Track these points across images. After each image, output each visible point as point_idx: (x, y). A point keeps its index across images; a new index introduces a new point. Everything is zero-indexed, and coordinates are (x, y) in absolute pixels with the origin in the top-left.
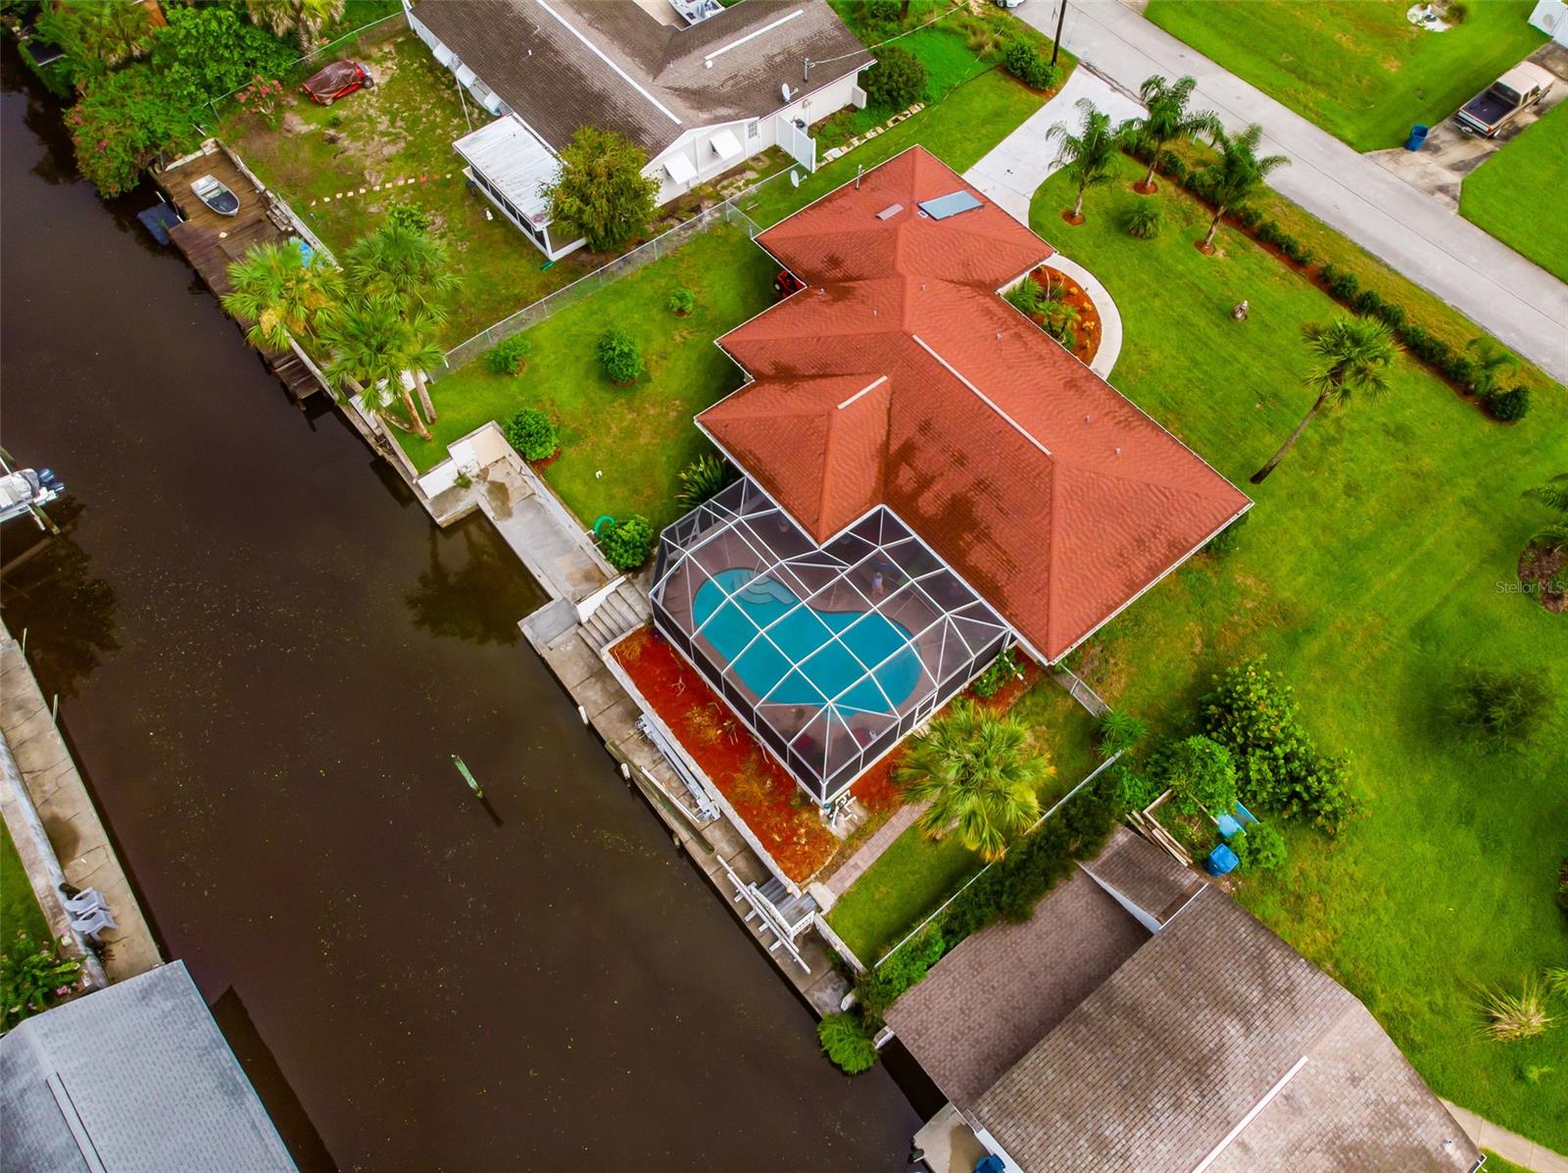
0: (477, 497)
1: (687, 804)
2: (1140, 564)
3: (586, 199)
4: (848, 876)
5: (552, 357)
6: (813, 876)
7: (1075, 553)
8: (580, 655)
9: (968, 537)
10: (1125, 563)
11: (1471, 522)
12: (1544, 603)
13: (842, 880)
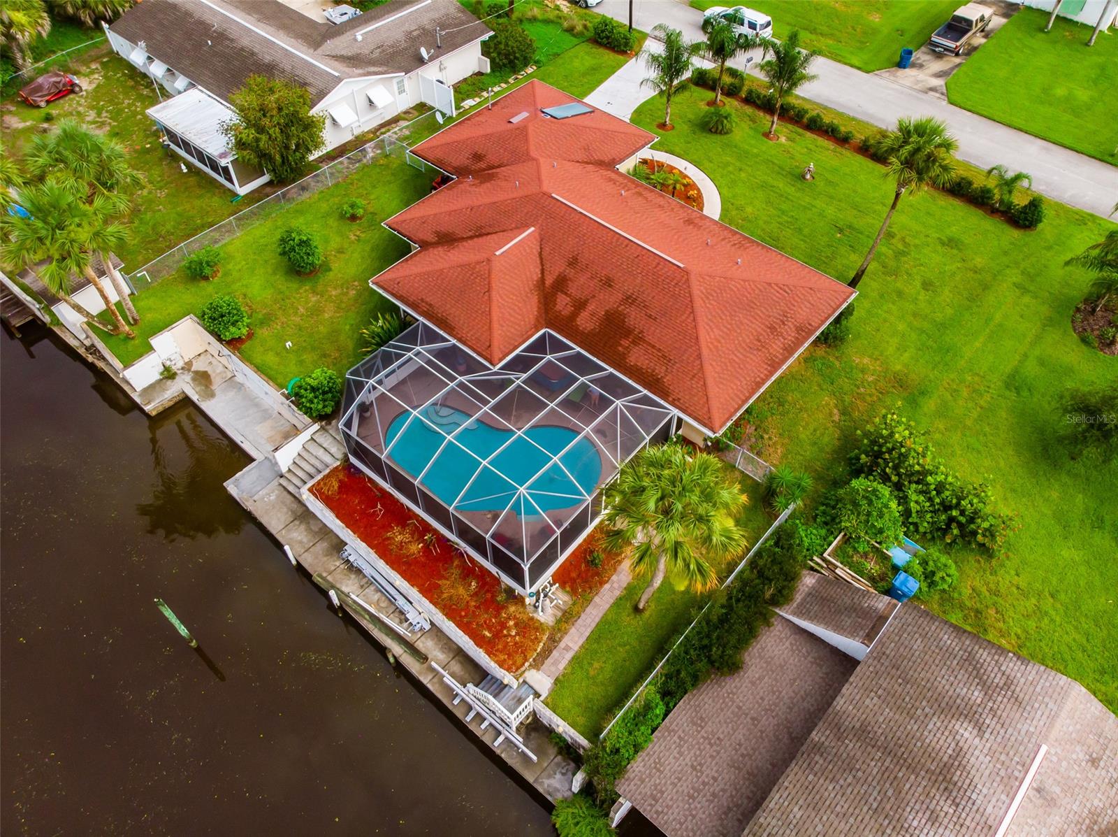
0: (184, 385)
1: (397, 620)
2: (776, 347)
3: (261, 130)
4: (561, 659)
5: (244, 263)
6: (527, 664)
7: (719, 342)
8: (283, 503)
9: (625, 343)
10: (764, 347)
11: (1027, 299)
12: (1102, 350)
13: (556, 663)
